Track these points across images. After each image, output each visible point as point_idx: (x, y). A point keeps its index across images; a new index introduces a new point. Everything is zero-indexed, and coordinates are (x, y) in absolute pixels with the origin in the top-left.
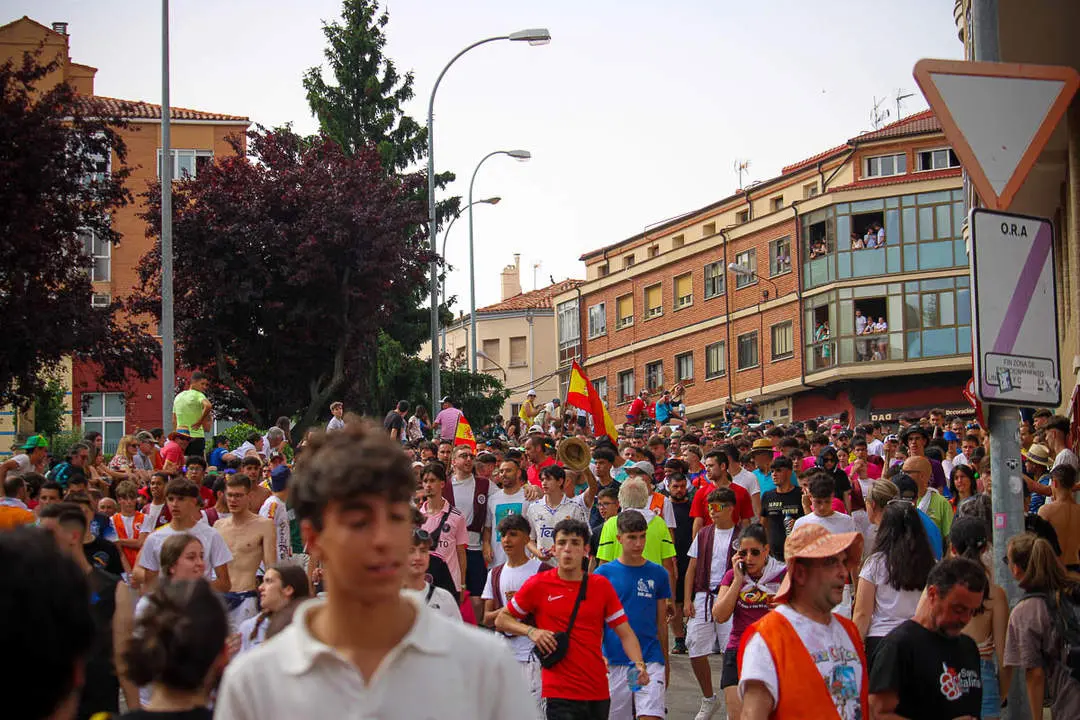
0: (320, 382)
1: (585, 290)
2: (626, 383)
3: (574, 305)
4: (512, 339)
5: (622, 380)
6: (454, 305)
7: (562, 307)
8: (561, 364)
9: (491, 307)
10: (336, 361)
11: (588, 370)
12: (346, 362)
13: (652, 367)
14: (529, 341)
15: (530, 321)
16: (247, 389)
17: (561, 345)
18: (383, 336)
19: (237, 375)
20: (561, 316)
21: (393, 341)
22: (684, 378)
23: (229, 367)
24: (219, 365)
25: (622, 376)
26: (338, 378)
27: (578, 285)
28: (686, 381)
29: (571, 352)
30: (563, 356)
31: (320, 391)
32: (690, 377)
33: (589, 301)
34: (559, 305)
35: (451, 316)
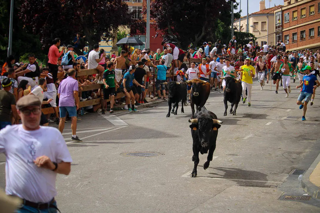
0: (198, 35)
1: (283, 9)
2: (295, 37)
3: (280, 13)
4: (262, 22)
5: (293, 36)
6: (241, 13)
8: (276, 30)
9: (256, 12)
10: (203, 28)
11: (284, 32)
12: (206, 29)
13: (302, 32)
14: (267, 23)
15: (268, 17)
16: (177, 36)
17: (276, 25)
18: (219, 21)
19: (174, 32)
20: (276, 16)
21: (222, 23)
23: (171, 30)
24: (168, 29)
25: (294, 34)
26: (203, 34)
27: (281, 7)
28: (312, 37)
29: (279, 27)
30: (276, 28)
31: (198, 38)
32: (313, 35)
33: (284, 12)
34: (276, 13)
35: (240, 16)
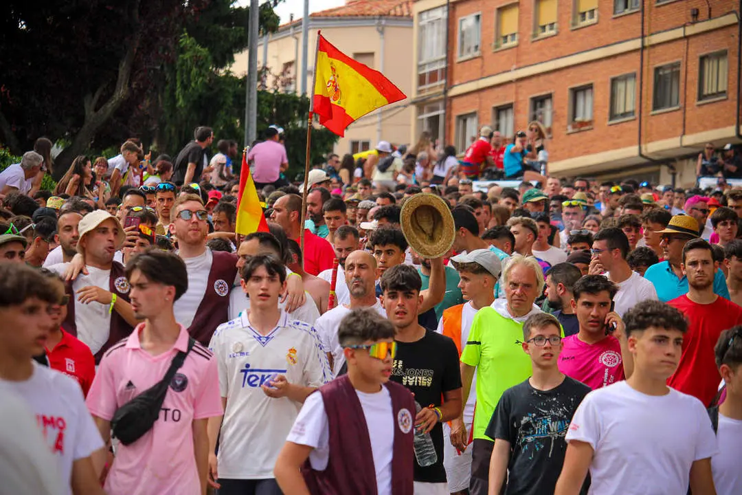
0: (97, 96)
2: (503, 119)
3: (441, 15)
4: (356, 54)
5: (498, 118)
7: (425, 16)
8: (420, 92)
9: (331, 11)
10: (120, 69)
11: (455, 101)
12: (134, 68)
13: (538, 102)
14: (376, 56)
15: (382, 32)
17: (420, 67)
18: (186, 40)
20: (422, 28)
21: (198, 47)
22: (579, 119)
25: (499, 111)
26: (121, 92)
28: (583, 124)
29: (433, 76)
30: (421, 80)
31: (96, 110)
32: (588, 118)
33: (459, 11)
34: (421, 13)
35: (277, 19)
